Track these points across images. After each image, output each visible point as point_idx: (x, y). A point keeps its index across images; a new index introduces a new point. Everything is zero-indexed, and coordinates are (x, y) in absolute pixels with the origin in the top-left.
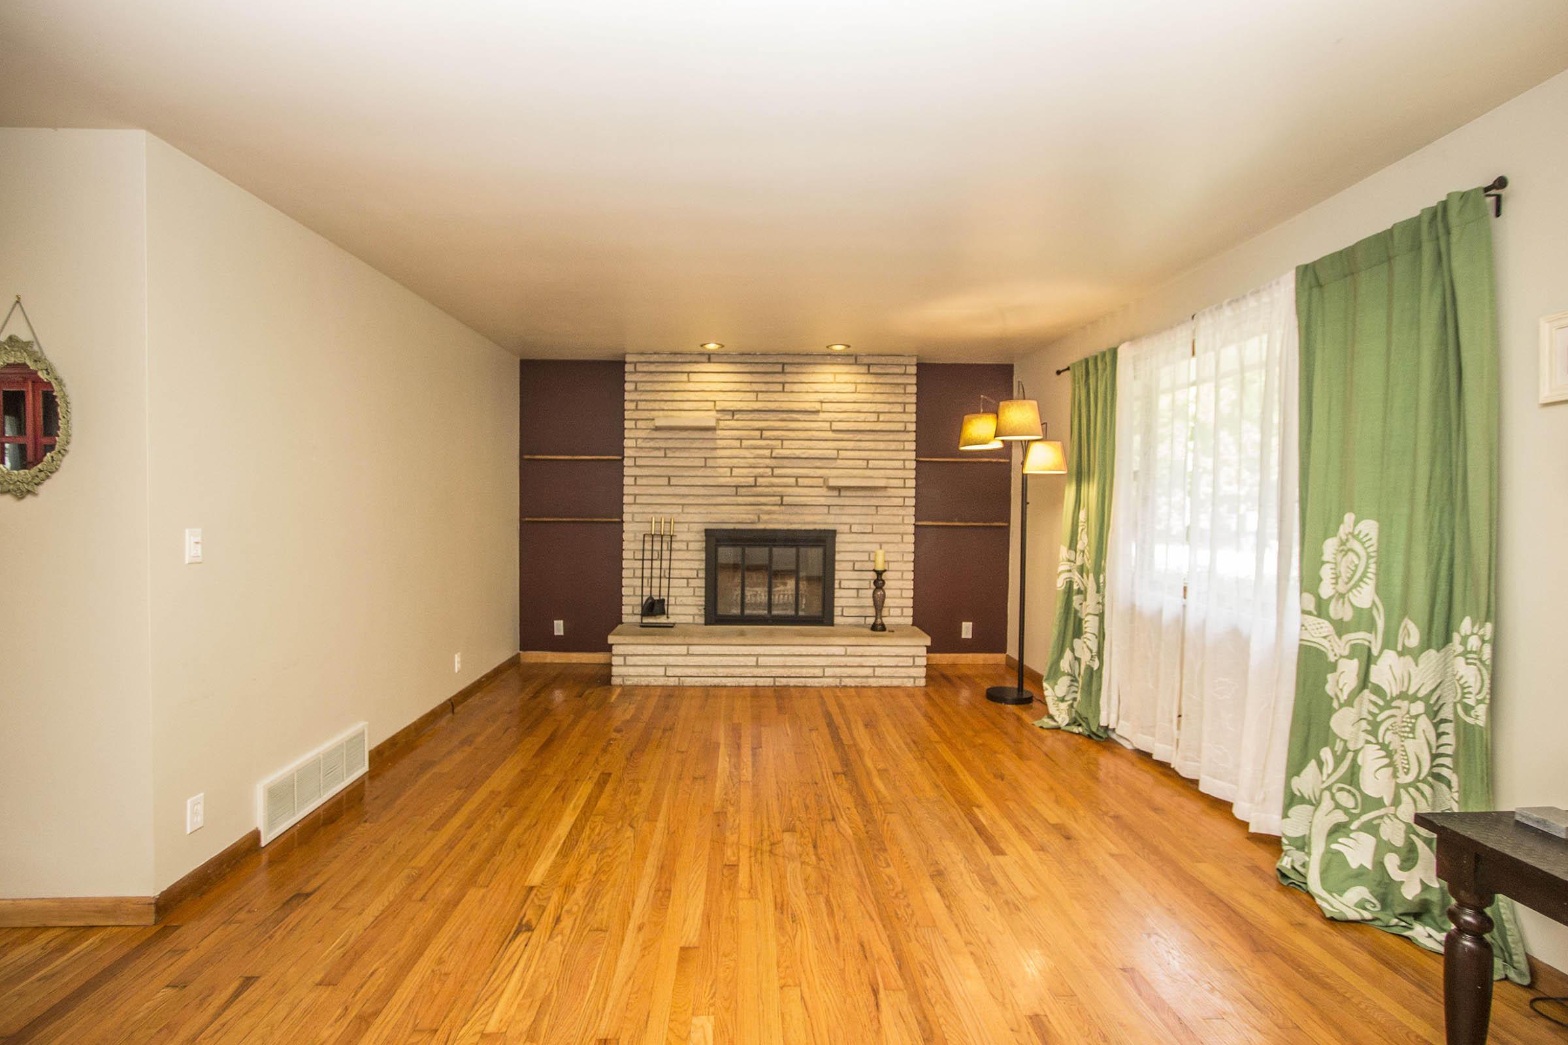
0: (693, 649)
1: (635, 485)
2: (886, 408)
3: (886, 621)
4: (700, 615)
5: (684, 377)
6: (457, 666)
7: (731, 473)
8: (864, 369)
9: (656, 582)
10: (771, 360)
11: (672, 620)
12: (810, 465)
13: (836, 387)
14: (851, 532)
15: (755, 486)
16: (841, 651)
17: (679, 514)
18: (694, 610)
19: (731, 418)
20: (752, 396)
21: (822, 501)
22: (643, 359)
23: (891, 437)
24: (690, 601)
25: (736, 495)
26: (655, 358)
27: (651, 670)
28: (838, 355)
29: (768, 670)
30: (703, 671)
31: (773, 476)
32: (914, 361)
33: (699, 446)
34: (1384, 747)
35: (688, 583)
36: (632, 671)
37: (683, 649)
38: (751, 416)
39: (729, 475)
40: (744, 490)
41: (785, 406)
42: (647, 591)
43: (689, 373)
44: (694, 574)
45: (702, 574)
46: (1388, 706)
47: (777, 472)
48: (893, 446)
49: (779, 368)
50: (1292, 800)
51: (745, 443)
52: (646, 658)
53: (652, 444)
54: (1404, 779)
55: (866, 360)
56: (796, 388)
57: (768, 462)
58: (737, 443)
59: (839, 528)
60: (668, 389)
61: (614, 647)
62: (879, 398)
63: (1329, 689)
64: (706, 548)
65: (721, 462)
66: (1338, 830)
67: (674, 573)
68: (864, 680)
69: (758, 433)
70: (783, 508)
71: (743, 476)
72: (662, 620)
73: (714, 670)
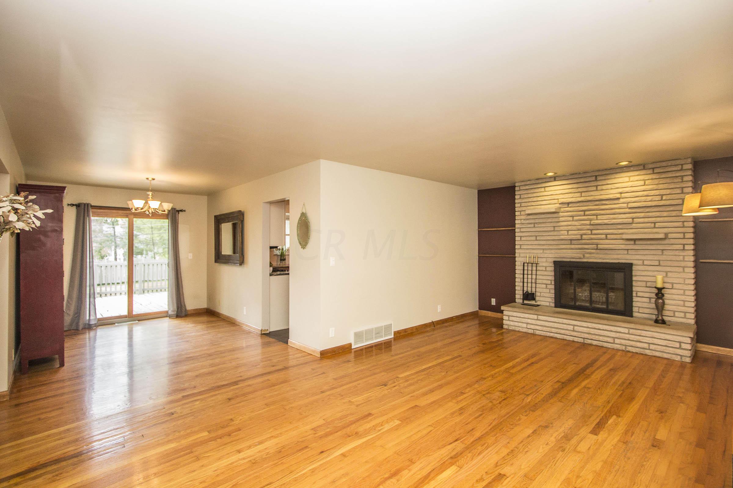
0: (540, 317)
1: (521, 240)
2: (668, 191)
3: (665, 318)
4: (553, 303)
5: (543, 190)
6: (439, 310)
7: (568, 233)
8: (650, 171)
9: (530, 285)
10: (589, 175)
11: (538, 303)
12: (615, 228)
13: (630, 184)
14: (644, 265)
15: (581, 239)
16: (626, 331)
17: (541, 253)
18: (550, 300)
19: (567, 206)
20: (579, 195)
21: (623, 247)
22: (523, 184)
23: (672, 208)
24: (547, 295)
25: (571, 244)
26: (529, 182)
27: (520, 324)
28: (626, 167)
29: (579, 333)
30: (545, 329)
31: (592, 234)
32: (689, 160)
33: (551, 221)
35: (546, 286)
36: (512, 323)
37: (535, 317)
38: (578, 204)
39: (567, 234)
40: (575, 241)
41: (598, 198)
42: (525, 289)
43: (545, 187)
44: (549, 282)
45: (553, 283)
47: (594, 232)
48: (674, 213)
49: (594, 178)
51: (575, 218)
52: (518, 318)
53: (528, 222)
55: (653, 166)
56: (604, 187)
57: (588, 227)
58: (571, 219)
59: (634, 262)
60: (535, 196)
61: (504, 311)
62: (661, 186)
64: (555, 270)
65: (562, 228)
67: (538, 281)
68: (642, 350)
69: (582, 213)
70: (598, 251)
71: (574, 235)
72: (533, 302)
73: (550, 329)
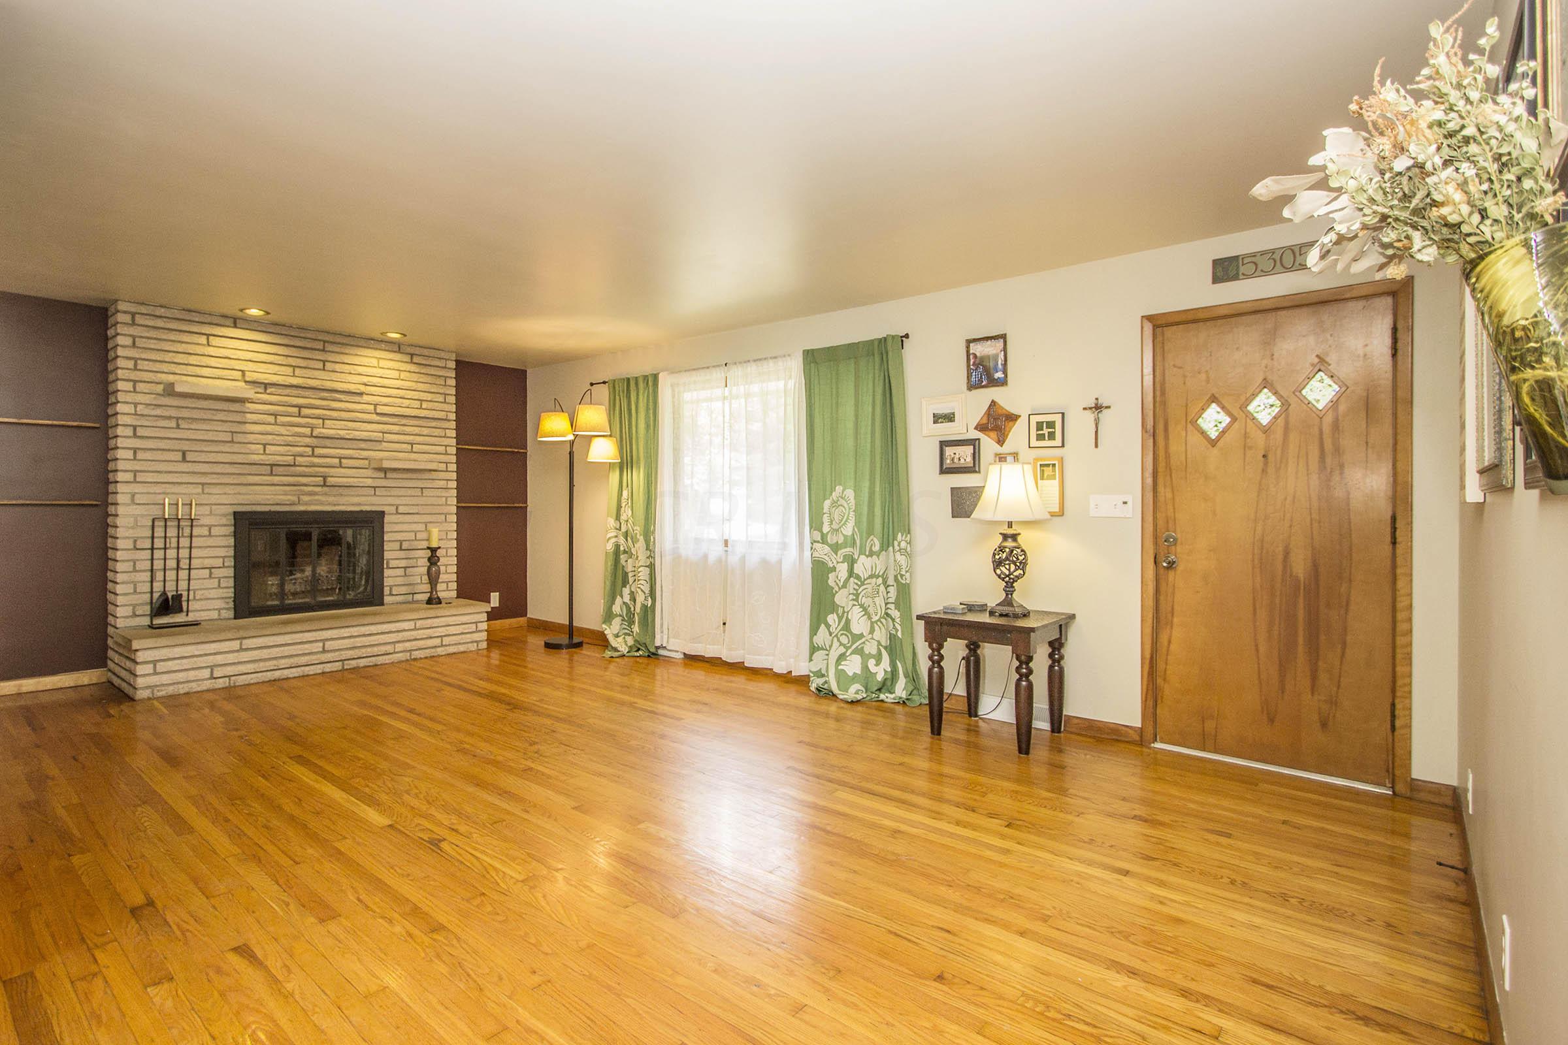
0: (248, 643)
1: (135, 459)
2: (429, 397)
4: (227, 609)
5: (203, 340)
7: (265, 450)
8: (408, 358)
9: (171, 575)
10: (309, 335)
11: (192, 617)
12: (355, 447)
13: (380, 372)
14: (397, 513)
15: (295, 465)
16: (410, 625)
17: (198, 494)
18: (219, 604)
19: (263, 391)
20: (289, 370)
21: (369, 482)
22: (143, 310)
23: (434, 424)
24: (213, 594)
25: (271, 474)
26: (161, 312)
27: (192, 675)
29: (337, 653)
30: (262, 666)
31: (313, 455)
32: (454, 357)
33: (224, 418)
34: (862, 606)
35: (211, 573)
36: (165, 679)
37: (235, 645)
38: (288, 391)
39: (262, 452)
40: (281, 469)
41: (329, 385)
42: (158, 586)
43: (208, 335)
44: (219, 562)
45: (230, 562)
46: (863, 584)
47: (318, 451)
48: (437, 432)
49: (320, 346)
50: (814, 649)
51: (281, 419)
52: (184, 661)
53: (158, 412)
54: (875, 618)
55: (412, 350)
56: (338, 367)
57: (308, 441)
58: (271, 419)
59: (385, 509)
60: (180, 350)
61: (139, 654)
62: (421, 387)
63: (831, 582)
64: (235, 532)
65: (251, 438)
66: (842, 657)
67: (195, 563)
68: (433, 650)
69: (296, 410)
70: (325, 489)
71: (276, 453)
72: (179, 618)
73: (275, 662)
